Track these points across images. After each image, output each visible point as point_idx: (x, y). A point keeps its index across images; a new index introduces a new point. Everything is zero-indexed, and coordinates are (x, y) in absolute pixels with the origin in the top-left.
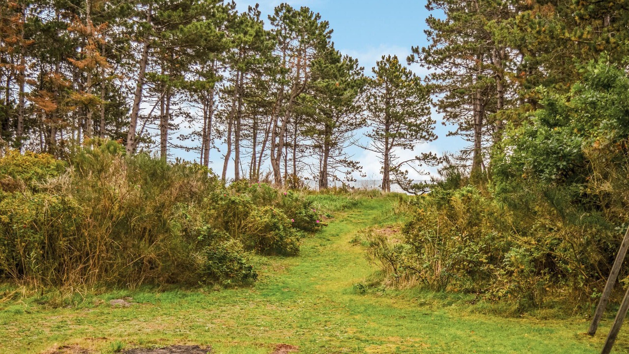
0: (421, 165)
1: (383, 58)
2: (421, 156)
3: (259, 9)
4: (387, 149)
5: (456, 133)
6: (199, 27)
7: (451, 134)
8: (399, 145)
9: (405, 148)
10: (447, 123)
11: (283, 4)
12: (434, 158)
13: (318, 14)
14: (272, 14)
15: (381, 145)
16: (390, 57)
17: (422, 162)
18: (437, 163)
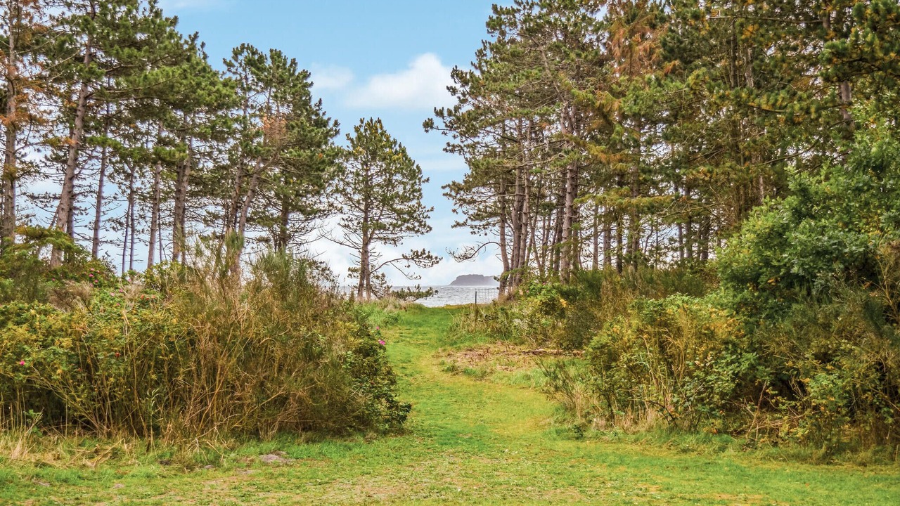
0: (409, 266)
1: (362, 121)
2: (409, 254)
3: (205, 50)
4: (366, 244)
5: (464, 224)
6: (171, 74)
7: (458, 224)
8: (379, 238)
9: (385, 243)
10: (459, 210)
11: (243, 45)
12: (429, 257)
13: (294, 59)
14: (229, 57)
15: (358, 239)
16: (371, 120)
17: (412, 263)
18: (430, 264)
